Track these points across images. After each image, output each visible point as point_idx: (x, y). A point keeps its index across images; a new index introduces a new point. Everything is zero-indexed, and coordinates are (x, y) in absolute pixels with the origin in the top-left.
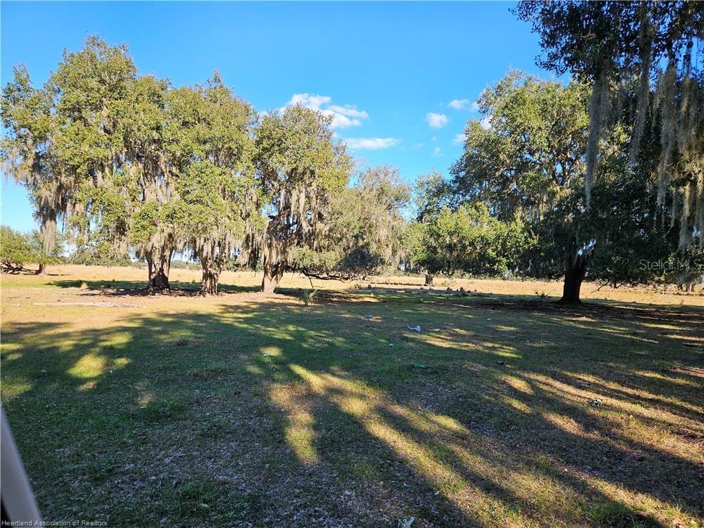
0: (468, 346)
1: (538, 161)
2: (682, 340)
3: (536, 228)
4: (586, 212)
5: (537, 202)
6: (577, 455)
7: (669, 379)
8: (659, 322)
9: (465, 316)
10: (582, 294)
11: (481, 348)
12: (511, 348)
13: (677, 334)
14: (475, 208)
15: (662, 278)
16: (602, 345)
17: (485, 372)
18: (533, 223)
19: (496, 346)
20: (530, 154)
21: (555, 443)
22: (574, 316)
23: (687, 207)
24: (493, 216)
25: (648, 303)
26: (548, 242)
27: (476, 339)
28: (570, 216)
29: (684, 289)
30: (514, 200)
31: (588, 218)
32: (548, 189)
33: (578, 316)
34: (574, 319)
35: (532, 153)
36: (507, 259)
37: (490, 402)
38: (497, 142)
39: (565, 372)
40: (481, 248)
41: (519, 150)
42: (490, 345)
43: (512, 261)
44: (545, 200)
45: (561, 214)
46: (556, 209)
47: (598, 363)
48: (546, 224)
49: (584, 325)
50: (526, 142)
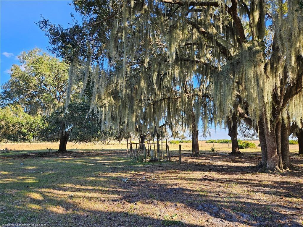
0: (8, 180)
1: (49, 90)
2: (102, 163)
3: (47, 119)
4: (69, 114)
5: (48, 107)
6: (62, 224)
7: (98, 179)
8: (95, 156)
9: (8, 163)
10: (67, 147)
11: (16, 180)
12: (33, 178)
13: (101, 160)
14: (16, 108)
15: (96, 140)
16: (74, 169)
17: (17, 193)
18: (46, 117)
19: (25, 177)
20: (45, 86)
21: (52, 221)
22: (63, 158)
23: (103, 115)
24: (26, 112)
25: (91, 149)
26: (52, 125)
27: (13, 176)
28: (63, 115)
29: (103, 143)
30: (37, 105)
31: (70, 116)
32: (53, 102)
33: (65, 157)
34: (64, 159)
35: (46, 86)
36: (33, 133)
37: (19, 209)
38: (28, 78)
39: (59, 185)
40: (19, 128)
41: (40, 83)
42: (22, 178)
43: (35, 134)
44: (52, 107)
45: (59, 113)
46: (57, 111)
47: (73, 177)
48: (52, 117)
49: (68, 161)
50: (43, 80)
